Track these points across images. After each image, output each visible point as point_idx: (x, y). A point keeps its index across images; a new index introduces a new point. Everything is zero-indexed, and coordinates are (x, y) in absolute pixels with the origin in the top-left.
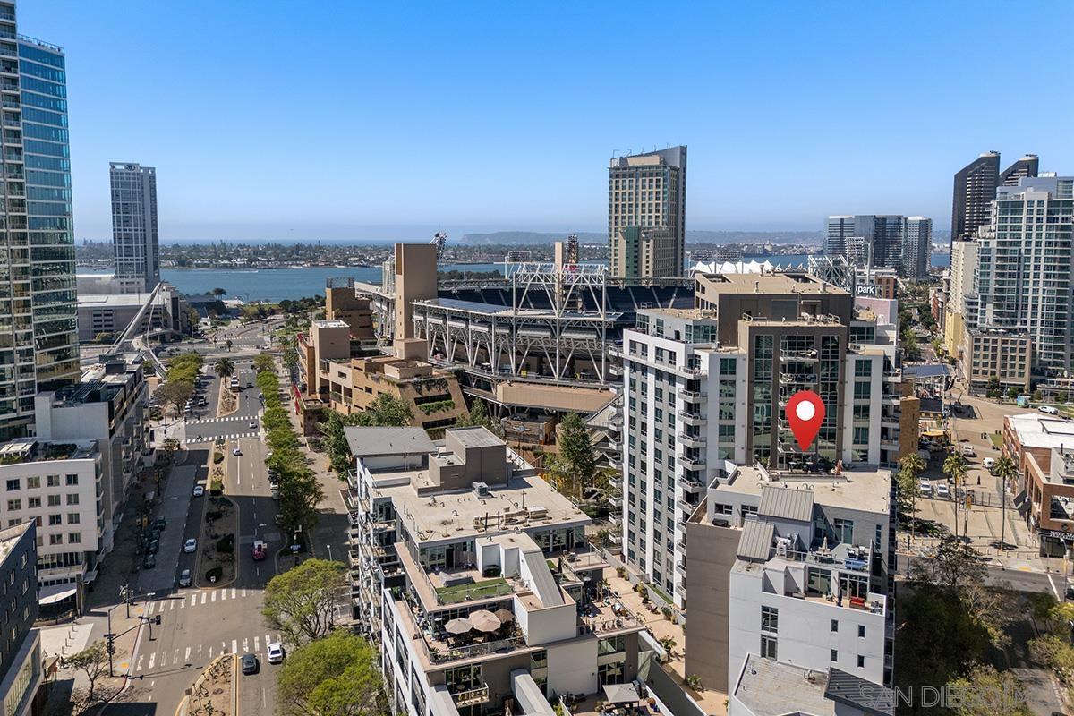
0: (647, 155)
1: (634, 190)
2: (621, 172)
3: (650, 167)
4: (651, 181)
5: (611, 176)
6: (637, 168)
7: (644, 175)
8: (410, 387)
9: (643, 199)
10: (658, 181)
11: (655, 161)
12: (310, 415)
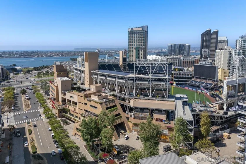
0: (138, 28)
1: (135, 37)
2: (132, 32)
3: (140, 31)
4: (140, 35)
5: (129, 33)
6: (136, 31)
7: (138, 33)
8: (104, 104)
9: (138, 39)
10: (142, 34)
11: (141, 29)
12: (60, 111)
